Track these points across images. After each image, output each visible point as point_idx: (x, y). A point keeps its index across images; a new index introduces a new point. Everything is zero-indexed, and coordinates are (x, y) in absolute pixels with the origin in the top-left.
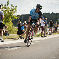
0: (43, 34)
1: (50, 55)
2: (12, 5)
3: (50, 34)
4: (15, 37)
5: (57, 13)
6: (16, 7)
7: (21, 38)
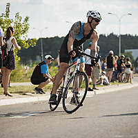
0: (90, 84)
1: (111, 131)
2: (17, 15)
3: (105, 84)
4: (25, 90)
5: (121, 36)
6: (27, 19)
7: (39, 91)
